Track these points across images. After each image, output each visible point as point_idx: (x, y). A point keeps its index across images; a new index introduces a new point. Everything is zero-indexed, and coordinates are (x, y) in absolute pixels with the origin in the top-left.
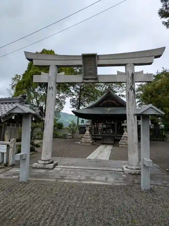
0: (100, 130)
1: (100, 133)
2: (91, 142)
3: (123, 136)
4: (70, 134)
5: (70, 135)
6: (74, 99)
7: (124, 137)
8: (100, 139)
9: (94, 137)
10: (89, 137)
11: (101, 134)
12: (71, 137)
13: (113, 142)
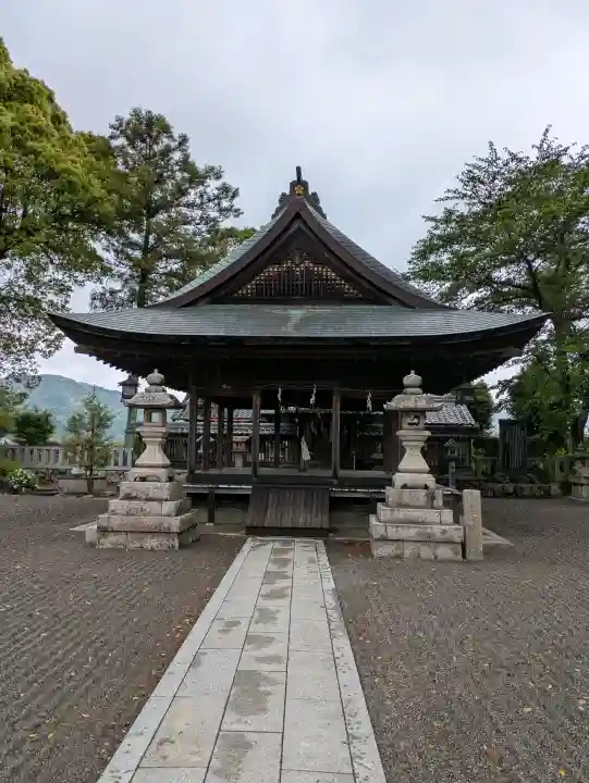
0: (242, 448)
1: (239, 462)
2: (175, 523)
3: (399, 479)
4: (75, 471)
5: (77, 477)
6: (113, 292)
7: (405, 487)
8: (242, 501)
9: (201, 488)
10: (163, 489)
11: (246, 464)
12: (82, 485)
13: (320, 520)
